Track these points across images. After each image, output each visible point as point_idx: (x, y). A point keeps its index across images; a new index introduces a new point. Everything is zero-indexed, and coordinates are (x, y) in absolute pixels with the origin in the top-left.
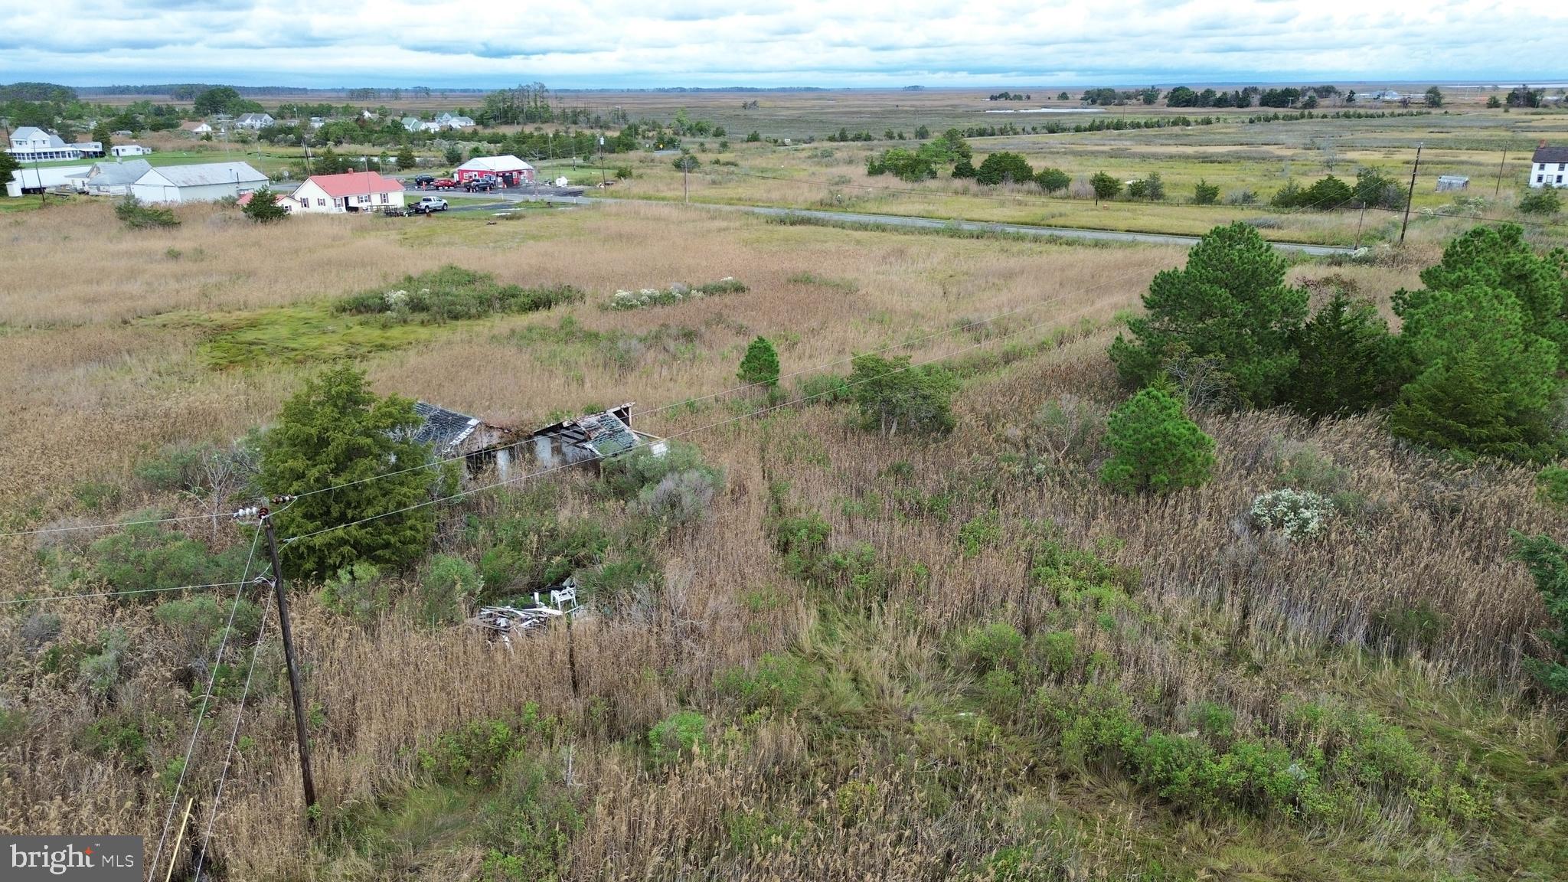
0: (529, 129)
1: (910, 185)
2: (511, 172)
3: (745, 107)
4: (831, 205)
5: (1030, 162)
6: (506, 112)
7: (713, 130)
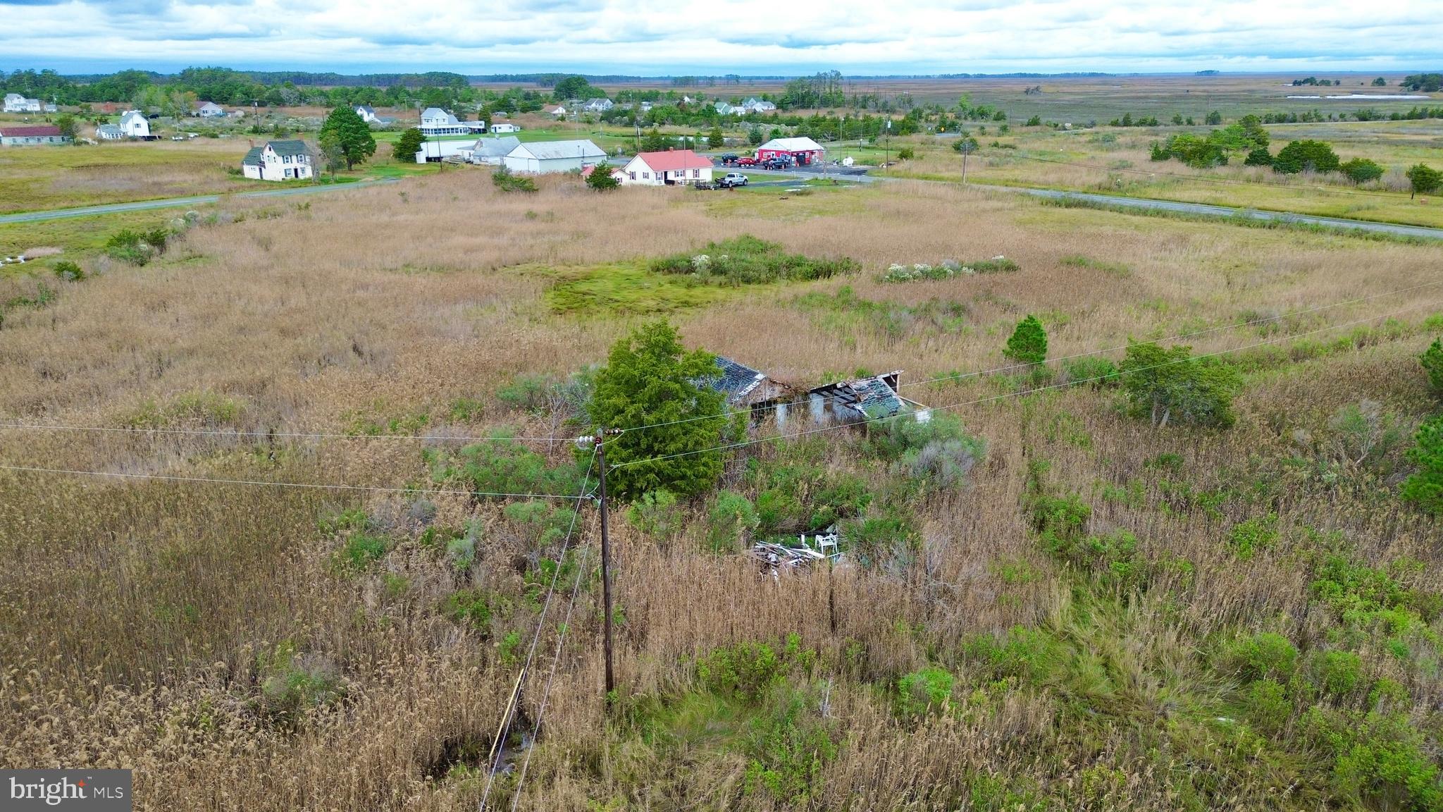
0: (822, 113)
1: (1196, 172)
2: (804, 152)
3: (1027, 92)
4: (1109, 189)
5: (1337, 151)
6: (803, 97)
7: (994, 114)
